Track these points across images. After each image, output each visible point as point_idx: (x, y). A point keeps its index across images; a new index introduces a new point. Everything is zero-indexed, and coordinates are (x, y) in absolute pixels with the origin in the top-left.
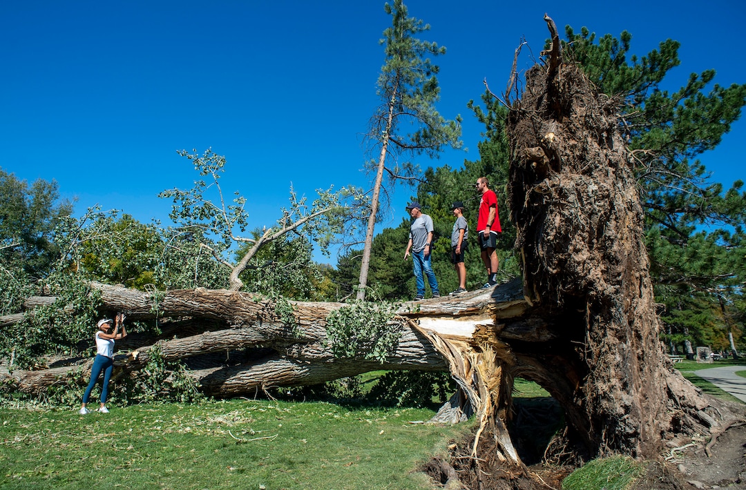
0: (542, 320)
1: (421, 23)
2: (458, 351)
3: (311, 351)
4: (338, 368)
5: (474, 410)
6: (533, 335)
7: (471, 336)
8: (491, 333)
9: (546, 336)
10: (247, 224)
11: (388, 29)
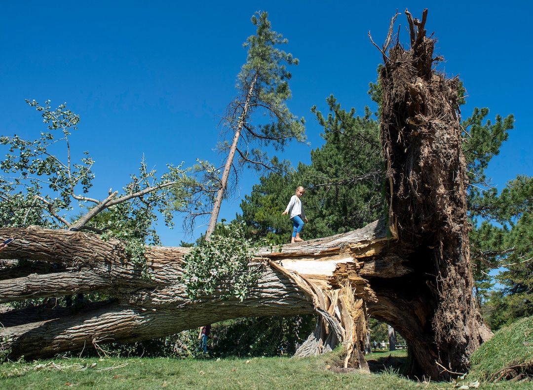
0: (398, 257)
1: (280, 37)
2: (318, 289)
3: (159, 296)
4: (187, 315)
5: (340, 340)
6: (390, 271)
7: (332, 275)
8: (351, 271)
9: (402, 271)
10: (91, 185)
11: (252, 36)
